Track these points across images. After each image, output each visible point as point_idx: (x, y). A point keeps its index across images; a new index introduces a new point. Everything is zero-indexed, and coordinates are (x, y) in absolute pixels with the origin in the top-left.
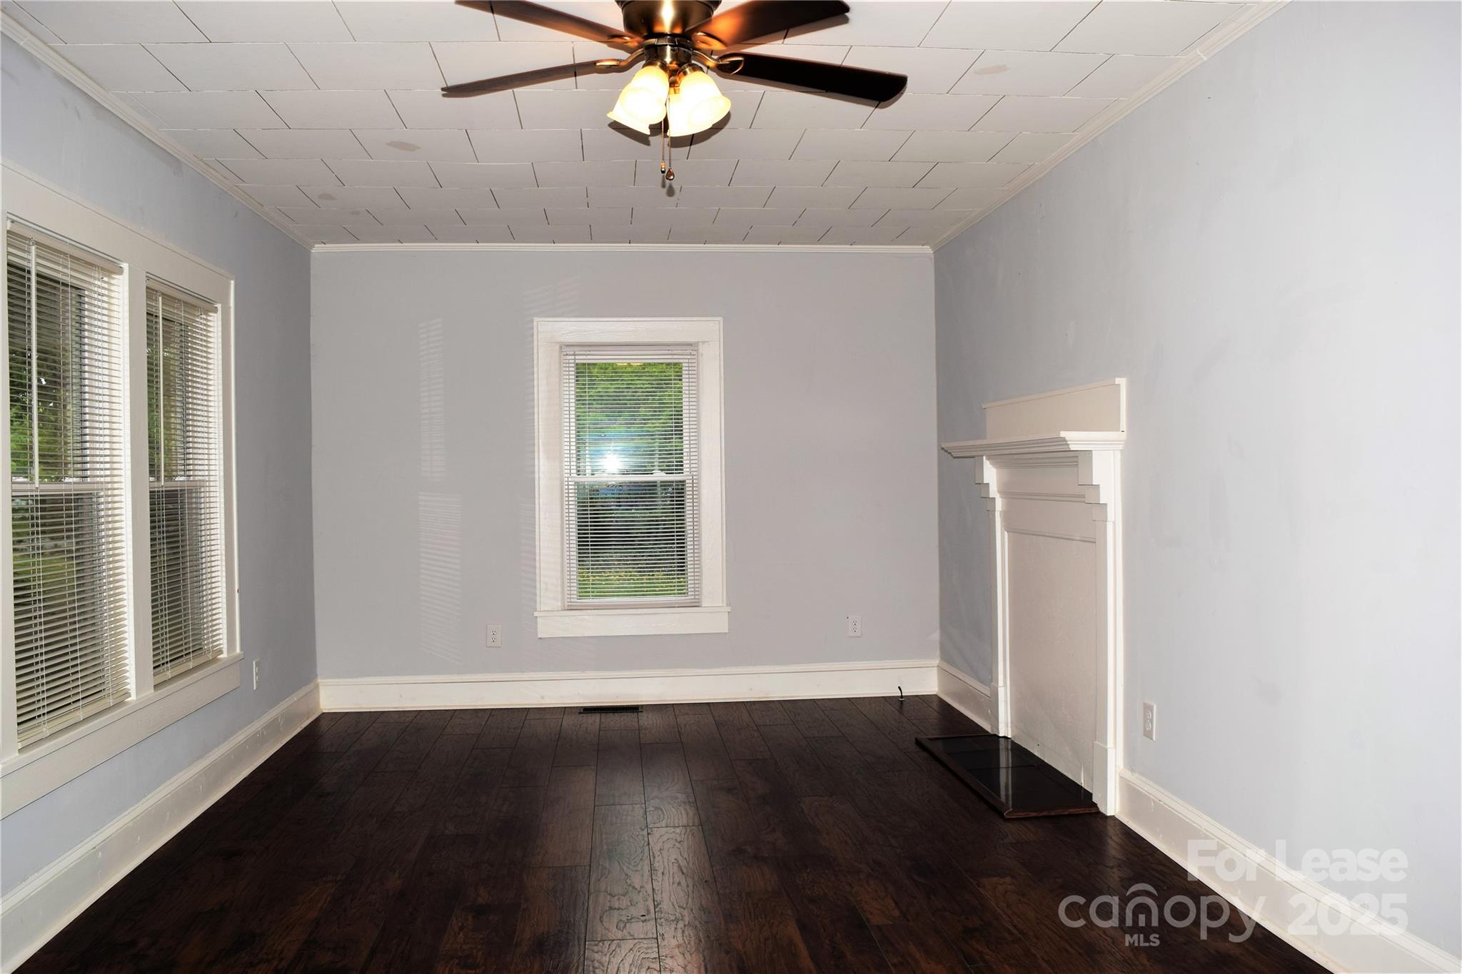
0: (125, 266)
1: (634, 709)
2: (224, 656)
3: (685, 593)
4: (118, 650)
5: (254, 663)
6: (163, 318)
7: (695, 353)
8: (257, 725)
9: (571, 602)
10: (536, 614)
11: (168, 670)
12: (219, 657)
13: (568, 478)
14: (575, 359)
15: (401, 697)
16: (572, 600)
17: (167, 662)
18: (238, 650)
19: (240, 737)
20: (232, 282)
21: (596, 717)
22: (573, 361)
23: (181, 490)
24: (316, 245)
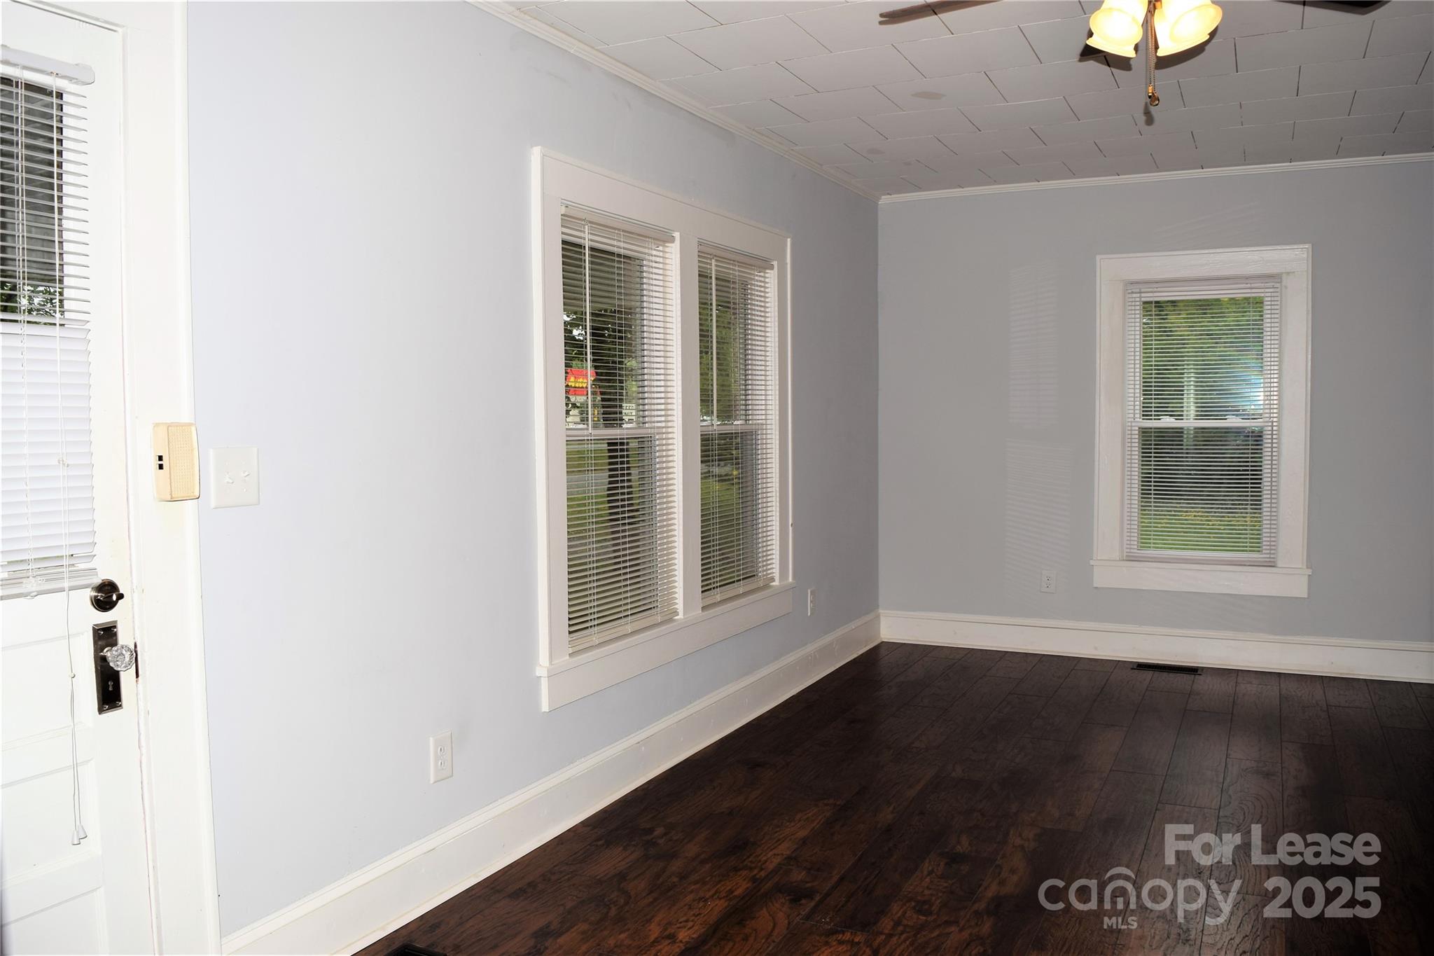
0: (677, 235)
1: (1192, 671)
2: (776, 583)
3: (1259, 551)
4: (670, 574)
5: (809, 591)
6: (716, 279)
7: (1278, 285)
8: (810, 648)
9: (1130, 552)
10: (1092, 563)
11: (717, 594)
12: (771, 584)
13: (1131, 422)
14: (1140, 297)
15: (955, 633)
16: (1132, 551)
17: (717, 587)
18: (790, 579)
19: (791, 658)
20: (789, 240)
21: (1148, 675)
22: (1138, 299)
23: (735, 433)
24: (883, 197)
